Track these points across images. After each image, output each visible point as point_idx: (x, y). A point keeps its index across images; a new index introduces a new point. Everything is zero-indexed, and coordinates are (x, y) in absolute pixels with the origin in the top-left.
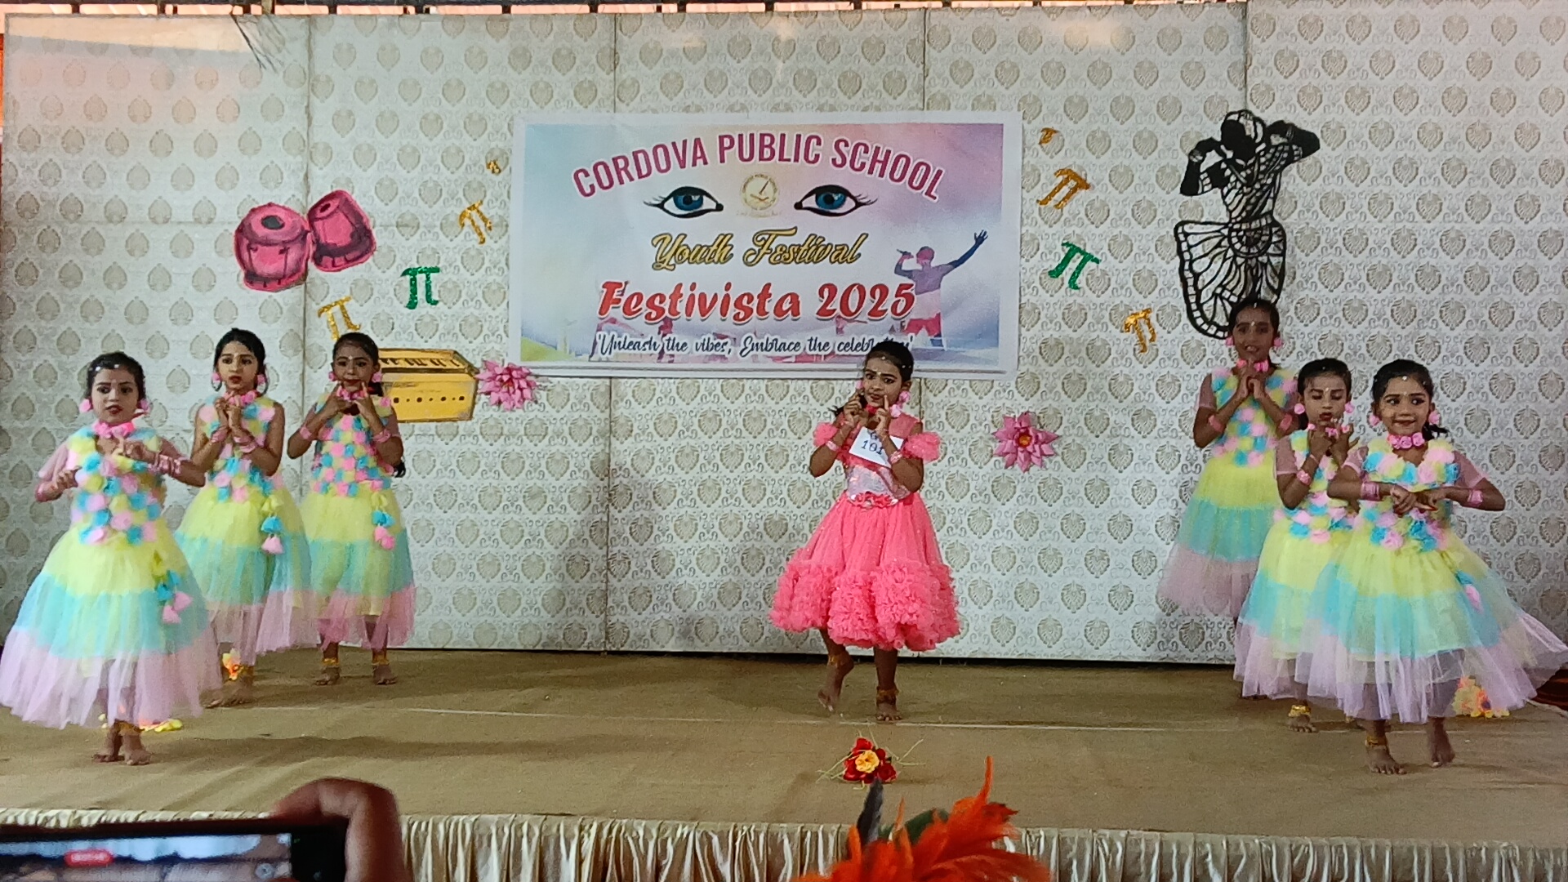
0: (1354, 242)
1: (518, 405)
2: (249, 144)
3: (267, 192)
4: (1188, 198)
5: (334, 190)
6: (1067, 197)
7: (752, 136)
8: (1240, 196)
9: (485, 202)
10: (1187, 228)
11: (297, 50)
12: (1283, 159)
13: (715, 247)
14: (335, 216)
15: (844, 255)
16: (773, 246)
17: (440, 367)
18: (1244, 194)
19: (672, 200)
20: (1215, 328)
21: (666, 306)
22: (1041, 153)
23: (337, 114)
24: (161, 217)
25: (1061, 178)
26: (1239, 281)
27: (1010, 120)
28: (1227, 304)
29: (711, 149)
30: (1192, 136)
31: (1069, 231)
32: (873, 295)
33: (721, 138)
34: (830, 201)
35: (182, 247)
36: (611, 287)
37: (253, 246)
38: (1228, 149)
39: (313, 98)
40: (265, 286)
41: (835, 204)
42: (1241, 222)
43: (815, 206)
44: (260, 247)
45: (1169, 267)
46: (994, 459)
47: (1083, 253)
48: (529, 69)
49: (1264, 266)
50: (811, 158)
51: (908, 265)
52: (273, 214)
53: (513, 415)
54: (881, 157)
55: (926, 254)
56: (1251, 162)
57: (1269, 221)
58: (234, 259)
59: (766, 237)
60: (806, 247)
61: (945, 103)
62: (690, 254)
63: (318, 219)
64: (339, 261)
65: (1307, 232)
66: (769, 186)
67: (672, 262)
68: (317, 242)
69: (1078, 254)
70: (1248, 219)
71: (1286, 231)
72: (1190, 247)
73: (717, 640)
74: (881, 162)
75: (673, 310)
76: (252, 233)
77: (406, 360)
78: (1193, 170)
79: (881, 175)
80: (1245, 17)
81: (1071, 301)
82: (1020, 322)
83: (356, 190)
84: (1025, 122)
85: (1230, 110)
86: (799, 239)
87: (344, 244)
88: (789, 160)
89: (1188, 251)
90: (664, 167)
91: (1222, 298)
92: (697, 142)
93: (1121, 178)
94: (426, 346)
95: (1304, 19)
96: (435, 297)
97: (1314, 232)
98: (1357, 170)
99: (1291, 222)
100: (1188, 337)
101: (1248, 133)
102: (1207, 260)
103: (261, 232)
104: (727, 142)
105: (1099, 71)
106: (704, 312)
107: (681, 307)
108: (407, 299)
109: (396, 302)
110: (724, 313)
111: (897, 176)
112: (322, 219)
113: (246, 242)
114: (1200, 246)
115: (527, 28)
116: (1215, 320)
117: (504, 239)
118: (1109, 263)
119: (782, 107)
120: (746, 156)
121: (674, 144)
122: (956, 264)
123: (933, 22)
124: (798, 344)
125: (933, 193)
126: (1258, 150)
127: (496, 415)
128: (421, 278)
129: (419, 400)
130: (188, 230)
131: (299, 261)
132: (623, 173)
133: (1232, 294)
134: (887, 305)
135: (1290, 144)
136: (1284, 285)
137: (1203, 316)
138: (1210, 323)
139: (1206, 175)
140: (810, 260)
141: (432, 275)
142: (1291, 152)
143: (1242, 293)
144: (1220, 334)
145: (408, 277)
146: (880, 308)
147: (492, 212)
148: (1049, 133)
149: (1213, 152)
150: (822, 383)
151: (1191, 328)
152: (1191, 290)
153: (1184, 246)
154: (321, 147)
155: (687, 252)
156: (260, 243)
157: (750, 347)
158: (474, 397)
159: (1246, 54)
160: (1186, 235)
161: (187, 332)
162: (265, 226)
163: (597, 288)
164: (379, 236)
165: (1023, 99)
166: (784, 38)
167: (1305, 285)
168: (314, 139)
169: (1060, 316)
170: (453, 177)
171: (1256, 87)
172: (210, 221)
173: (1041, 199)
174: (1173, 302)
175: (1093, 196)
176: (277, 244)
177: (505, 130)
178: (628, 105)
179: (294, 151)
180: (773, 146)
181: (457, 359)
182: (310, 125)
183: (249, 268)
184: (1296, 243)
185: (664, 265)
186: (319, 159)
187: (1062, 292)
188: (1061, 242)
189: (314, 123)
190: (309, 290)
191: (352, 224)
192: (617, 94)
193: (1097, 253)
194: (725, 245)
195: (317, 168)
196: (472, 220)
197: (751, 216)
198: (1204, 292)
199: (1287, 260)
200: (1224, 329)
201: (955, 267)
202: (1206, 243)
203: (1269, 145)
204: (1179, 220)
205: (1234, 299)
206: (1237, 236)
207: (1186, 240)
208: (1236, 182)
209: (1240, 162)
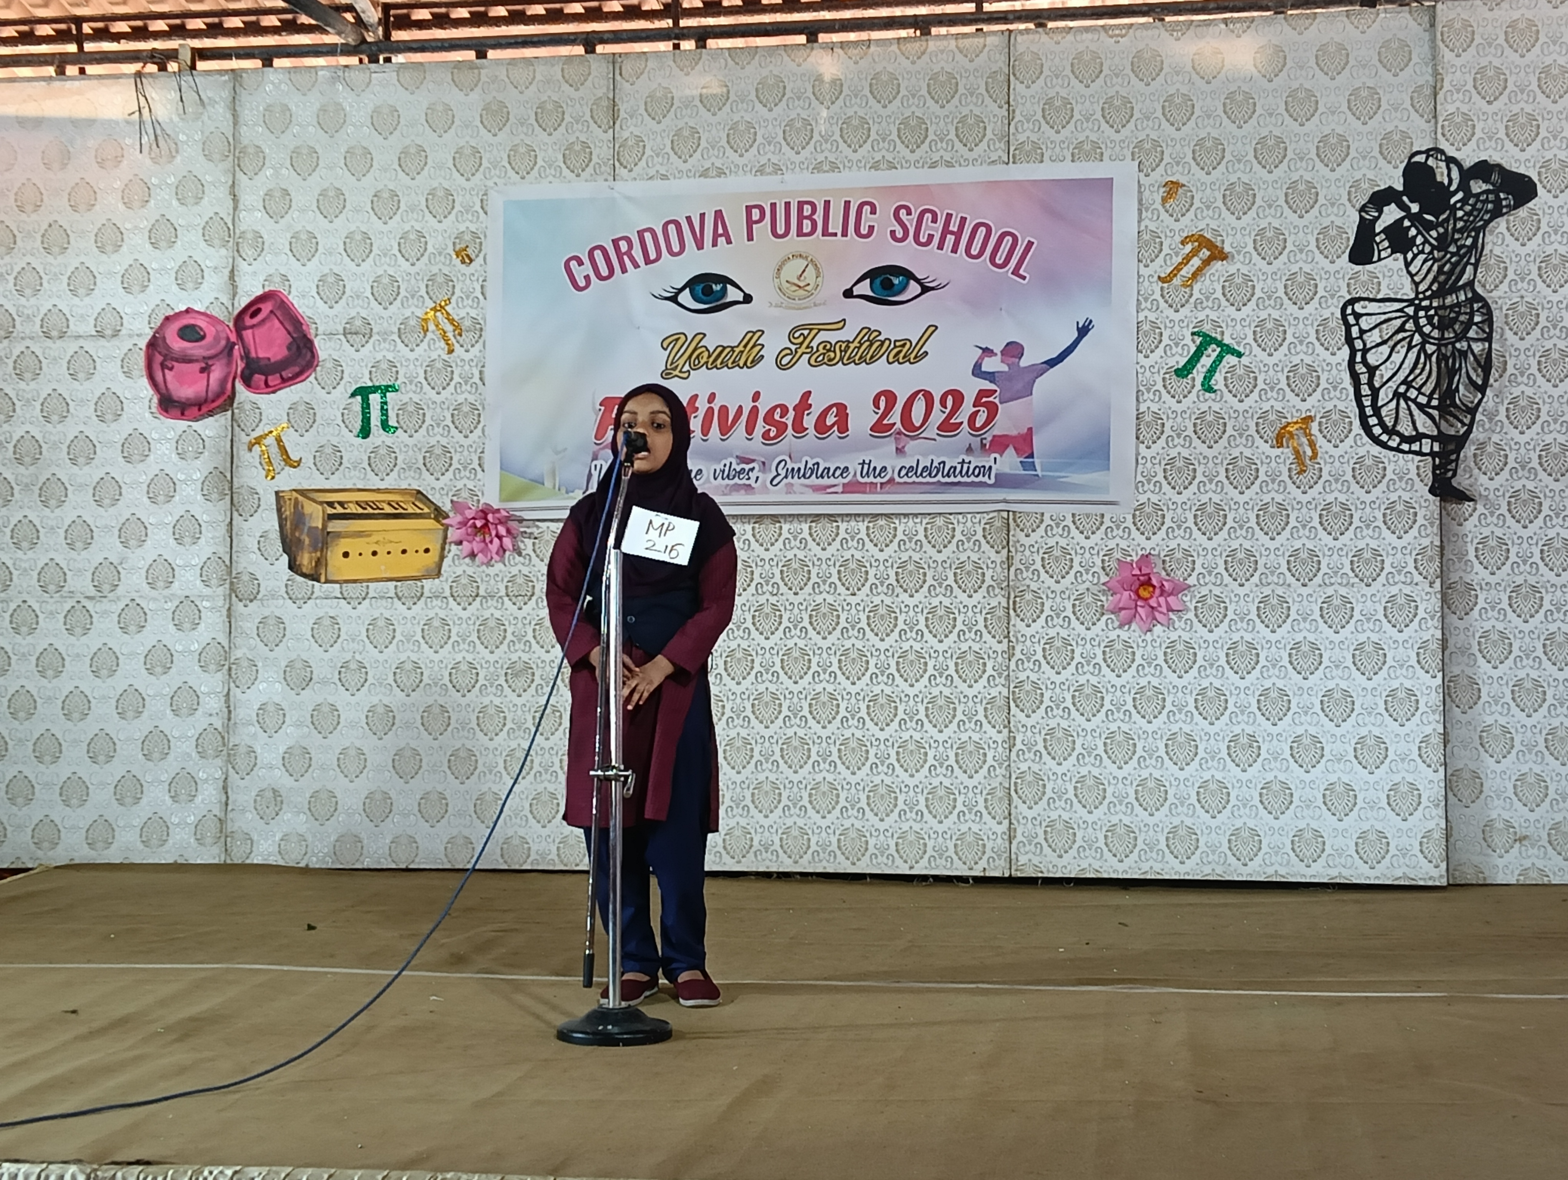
1: (496, 557)
2: (162, 235)
3: (185, 295)
4: (1360, 267)
5: (267, 289)
6: (1195, 275)
7: (788, 204)
8: (1430, 263)
9: (453, 300)
10: (1358, 307)
12: (1487, 212)
13: (740, 348)
14: (268, 325)
15: (907, 353)
16: (814, 344)
17: (401, 511)
18: (1435, 260)
19: (687, 290)
20: (1398, 439)
22: (1164, 216)
23: (269, 194)
24: (55, 329)
25: (1189, 248)
26: (1429, 376)
27: (1123, 173)
28: (1413, 407)
29: (736, 224)
30: (1365, 186)
31: (1201, 316)
32: (945, 407)
33: (749, 209)
34: (888, 286)
35: (81, 368)
37: (169, 364)
38: (1412, 202)
39: (239, 175)
40: (183, 414)
41: (896, 288)
42: (1430, 298)
43: (869, 293)
44: (175, 364)
45: (1334, 360)
46: (1105, 618)
47: (1220, 344)
48: (507, 129)
49: (1463, 354)
50: (864, 231)
51: (991, 365)
52: (192, 322)
53: (491, 571)
54: (954, 227)
55: (1013, 350)
56: (1445, 216)
57: (1470, 295)
58: (145, 381)
59: (805, 332)
60: (856, 344)
61: (1037, 154)
62: (710, 356)
63: (246, 328)
64: (274, 380)
65: (1522, 308)
66: (811, 269)
67: (689, 370)
68: (246, 356)
69: (1214, 346)
70: (1441, 293)
71: (1493, 306)
72: (1362, 332)
73: (751, 855)
74: (953, 233)
76: (168, 348)
77: (357, 503)
78: (1365, 230)
79: (955, 250)
80: (1433, 25)
81: (1204, 407)
82: (1138, 438)
83: (293, 290)
84: (1142, 175)
85: (1415, 150)
86: (848, 334)
87: (279, 357)
88: (835, 235)
89: (1361, 338)
90: (676, 248)
91: (1407, 399)
92: (719, 214)
93: (1270, 244)
94: (382, 485)
95: (1513, 25)
96: (392, 422)
97: (1531, 307)
99: (1500, 296)
100: (1362, 452)
101: (1439, 179)
102: (1385, 349)
103: (177, 345)
104: (756, 214)
105: (1239, 104)
106: (725, 429)
108: (358, 425)
109: (345, 431)
110: (750, 429)
111: (974, 251)
112: (253, 327)
113: (159, 358)
114: (1377, 330)
115: (502, 76)
116: (1398, 428)
117: (479, 346)
118: (1255, 356)
119: (827, 167)
120: (781, 230)
121: (689, 219)
122: (1052, 363)
123: (1021, 48)
124: (847, 469)
125: (1021, 272)
126: (1453, 201)
127: (470, 571)
128: (375, 399)
129: (374, 553)
130: (89, 346)
131: (223, 382)
132: (626, 258)
133: (1420, 393)
134: (963, 416)
135: (1495, 192)
136: (1491, 380)
137: (1382, 423)
138: (1391, 432)
139: (1383, 236)
140: (864, 363)
141: (388, 395)
142: (1498, 202)
143: (1433, 392)
144: (1405, 447)
145: (359, 398)
146: (953, 421)
147: (462, 313)
148: (1172, 188)
149: (1393, 205)
150: (882, 522)
151: (1366, 439)
152: (1365, 390)
153: (1355, 331)
154: (249, 236)
155: (705, 355)
156: (177, 360)
157: (783, 475)
158: (443, 549)
159: (1436, 74)
160: (1358, 316)
161: (91, 474)
162: (182, 338)
163: (594, 404)
164: (323, 348)
165: (1139, 145)
166: (827, 78)
167: (1520, 379)
168: (242, 227)
169: (1191, 428)
170: (413, 270)
171: (1450, 117)
172: (116, 334)
173: (1163, 275)
174: (1341, 406)
175: (1232, 269)
176: (197, 361)
177: (478, 207)
178: (631, 171)
179: (216, 242)
180: (815, 217)
181: (421, 501)
182: (235, 208)
183: (164, 391)
184: (1507, 323)
185: (676, 373)
186: (248, 251)
187: (1193, 396)
188: (1191, 330)
189: (241, 206)
190: (236, 416)
191: (289, 333)
192: (617, 156)
193: (1238, 343)
194: (754, 346)
195: (245, 264)
196: (438, 324)
197: (786, 307)
198: (1382, 392)
199: (1494, 346)
200: (1410, 440)
201: (1052, 367)
202: (1384, 326)
203: (1468, 194)
204: (1348, 297)
205: (1423, 400)
206: (1426, 316)
207: (1357, 324)
208: (1423, 244)
209: (1428, 217)
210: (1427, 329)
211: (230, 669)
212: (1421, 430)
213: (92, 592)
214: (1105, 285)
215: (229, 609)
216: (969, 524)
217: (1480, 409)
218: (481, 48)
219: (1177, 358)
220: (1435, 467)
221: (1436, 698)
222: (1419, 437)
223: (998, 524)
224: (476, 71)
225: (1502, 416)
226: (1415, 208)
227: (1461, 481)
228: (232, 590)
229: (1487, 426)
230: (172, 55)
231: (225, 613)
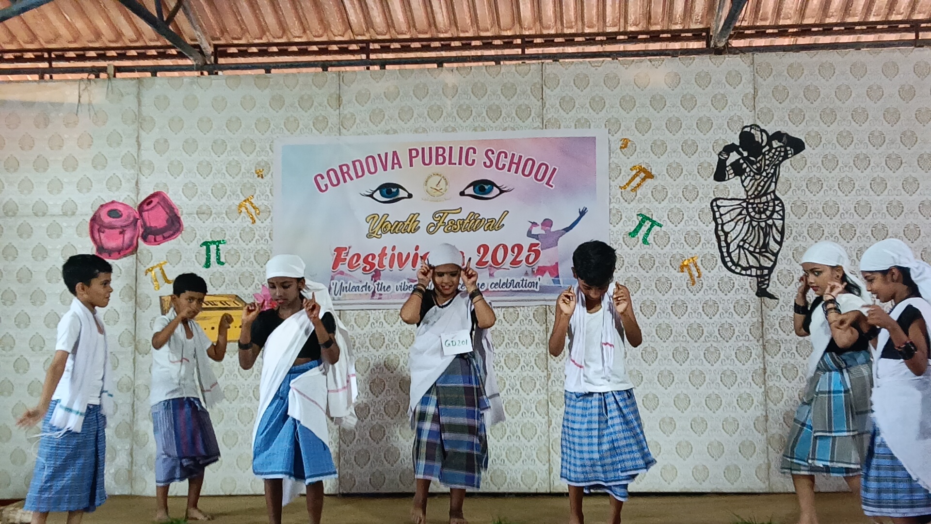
0: (831, 209)
2: (99, 162)
3: (111, 193)
4: (719, 183)
5: (156, 191)
6: (639, 185)
7: (430, 148)
9: (255, 196)
10: (719, 203)
11: (130, 102)
12: (781, 156)
13: (408, 222)
14: (156, 209)
15: (494, 225)
16: (446, 221)
17: (226, 306)
18: (756, 180)
19: (378, 192)
20: (740, 269)
21: (376, 262)
22: (622, 156)
23: (157, 141)
24: (40, 211)
25: (634, 172)
26: (754, 237)
27: (600, 134)
28: (747, 252)
29: (404, 158)
30: (720, 142)
31: (642, 206)
32: (513, 251)
33: (410, 150)
35: (54, 232)
36: (339, 250)
37: (102, 229)
38: (744, 150)
39: (141, 132)
40: (110, 256)
41: (486, 191)
42: (754, 198)
43: (473, 193)
44: (106, 230)
45: (707, 229)
47: (651, 220)
48: (283, 109)
49: (771, 227)
50: (470, 162)
51: (536, 231)
52: (115, 208)
54: (516, 161)
55: (547, 223)
56: (760, 158)
57: (773, 197)
58: (89, 239)
59: (441, 215)
60: (468, 221)
61: (557, 124)
62: (392, 226)
63: (144, 211)
64: (159, 238)
65: (799, 203)
66: (443, 181)
67: (380, 232)
68: (144, 225)
69: (648, 221)
70: (759, 196)
71: (785, 203)
74: (516, 164)
75: (381, 264)
76: (102, 221)
78: (721, 164)
79: (516, 172)
80: (751, 64)
81: (644, 252)
83: (170, 191)
85: (745, 125)
86: (463, 215)
87: (162, 226)
88: (455, 164)
89: (721, 218)
90: (373, 170)
91: (744, 249)
92: (395, 153)
94: (217, 293)
95: (790, 65)
96: (222, 260)
97: (803, 203)
98: (830, 162)
99: (788, 197)
100: (722, 275)
101: (757, 140)
102: (733, 224)
103: (107, 220)
104: (414, 153)
105: (658, 101)
106: (401, 265)
107: (386, 262)
108: (204, 260)
109: (197, 264)
110: (414, 264)
111: (527, 173)
112: (147, 210)
113: (97, 227)
114: (728, 214)
115: (282, 82)
116: (740, 263)
117: (269, 220)
118: (668, 227)
119: (450, 129)
120: (427, 162)
121: (379, 155)
122: (567, 229)
123: (548, 71)
125: (551, 183)
126: (764, 150)
128: (213, 247)
130: (58, 220)
131: (132, 238)
132: (346, 175)
133: (750, 245)
134: (523, 257)
135: (785, 147)
136: (785, 239)
137: (732, 261)
138: (737, 265)
139: (730, 167)
140: (471, 229)
141: (220, 245)
142: (786, 151)
143: (756, 245)
144: (743, 272)
145: (205, 247)
146: (518, 260)
147: (260, 203)
148: (625, 143)
149: (735, 153)
151: (724, 268)
152: (723, 244)
153: (717, 215)
155: (389, 226)
156: (106, 227)
159: (753, 88)
160: (719, 207)
161: (58, 288)
162: (110, 217)
163: (331, 251)
164: (185, 221)
165: (608, 120)
166: (450, 85)
167: (799, 239)
168: (142, 158)
169: (637, 263)
170: (234, 181)
171: (761, 110)
172: (73, 214)
173: (622, 186)
174: (712, 252)
175: (656, 183)
176: (118, 228)
177: (268, 149)
178: (348, 130)
179: (129, 166)
180: (445, 155)
181: (238, 301)
182: (139, 149)
183: (99, 244)
184: (792, 211)
185: (375, 235)
186: (146, 171)
187: (638, 246)
188: (636, 213)
189: (142, 148)
190: (139, 257)
191: (167, 213)
192: (342, 124)
193: (660, 220)
194: (415, 221)
195: (144, 177)
196: (247, 209)
197: (431, 201)
198: (732, 245)
199: (786, 222)
200: (745, 269)
201: (567, 231)
202: (732, 212)
203: (771, 147)
204: (714, 198)
205: (751, 249)
206: (752, 208)
207: (719, 211)
208: (750, 172)
209: (752, 158)
210: (753, 214)
211: (134, 391)
212: (751, 264)
214: (593, 190)
215: (134, 359)
216: (526, 311)
217: (780, 253)
218: (268, 68)
220: (758, 283)
221: (761, 398)
222: (750, 267)
223: (541, 311)
224: (267, 80)
225: (791, 257)
228: (136, 348)
229: (783, 262)
230: (104, 69)
231: (132, 360)
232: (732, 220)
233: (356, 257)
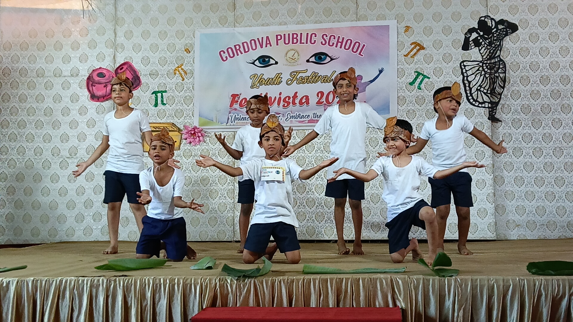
0: (535, 67)
1: (197, 143)
2: (93, 45)
3: (99, 63)
4: (465, 52)
5: (125, 61)
6: (415, 54)
7: (289, 34)
9: (184, 64)
10: (465, 63)
11: (110, 9)
13: (275, 78)
16: (298, 77)
18: (488, 49)
19: (258, 61)
20: (478, 103)
22: (405, 36)
23: (126, 32)
24: (58, 74)
25: (413, 46)
26: (487, 84)
27: (392, 24)
28: (482, 93)
29: (273, 41)
31: (417, 66)
33: (277, 36)
34: (320, 58)
35: (66, 86)
36: (234, 96)
37: (94, 84)
38: (481, 31)
39: (117, 26)
40: (98, 100)
41: (323, 59)
42: (487, 60)
43: (315, 61)
44: (96, 85)
45: (458, 79)
47: (423, 75)
48: (201, 12)
49: (497, 77)
50: (313, 42)
52: (101, 71)
53: (196, 148)
54: (340, 41)
55: (359, 78)
56: (491, 36)
57: (499, 59)
58: (86, 90)
59: (295, 73)
60: (311, 77)
61: (365, 18)
62: (265, 81)
65: (515, 63)
66: (296, 53)
67: (258, 85)
69: (421, 76)
70: (490, 59)
71: (506, 63)
72: (466, 71)
74: (340, 42)
76: (94, 79)
78: (467, 40)
79: (341, 47)
81: (418, 94)
82: (398, 104)
83: (134, 61)
84: (398, 24)
86: (308, 74)
88: (304, 43)
89: (466, 73)
90: (254, 48)
91: (480, 91)
92: (267, 37)
93: (438, 45)
94: (161, 122)
96: (165, 102)
97: (517, 63)
98: (534, 38)
99: (508, 60)
100: (467, 107)
101: (489, 25)
102: (473, 76)
103: (97, 79)
104: (279, 37)
105: (427, 3)
108: (154, 103)
109: (149, 105)
110: (279, 104)
111: (347, 48)
113: (91, 83)
114: (471, 70)
116: (478, 100)
117: (192, 78)
118: (434, 79)
119: (300, 23)
120: (287, 42)
121: (258, 39)
122: (372, 81)
124: (309, 115)
125: (361, 54)
126: (493, 31)
127: (189, 148)
128: (159, 95)
130: (68, 79)
132: (238, 51)
133: (484, 89)
135: (506, 28)
136: (506, 85)
137: (473, 98)
138: (476, 101)
139: (472, 42)
140: (313, 82)
141: (163, 94)
142: (507, 31)
143: (488, 89)
144: (480, 105)
145: (154, 95)
147: (187, 68)
148: (407, 28)
149: (475, 33)
151: (468, 103)
152: (468, 88)
153: (464, 71)
154: (120, 45)
156: (97, 83)
157: (289, 118)
158: (181, 141)
160: (465, 66)
161: (68, 119)
162: (99, 77)
163: (229, 96)
164: (143, 79)
165: (397, 15)
167: (514, 85)
168: (117, 42)
169: (414, 101)
170: (171, 55)
171: (491, 6)
172: (77, 75)
173: (405, 54)
175: (426, 52)
176: (103, 83)
177: (192, 36)
178: (240, 24)
179: (109, 47)
180: (297, 38)
181: (174, 126)
182: (115, 36)
183: (92, 93)
184: (510, 68)
185: (255, 86)
186: (120, 50)
187: (415, 91)
188: (414, 71)
189: (117, 36)
191: (132, 74)
192: (236, 20)
193: (429, 75)
194: (279, 78)
195: (118, 53)
196: (179, 72)
197: (289, 66)
198: (473, 89)
199: (507, 75)
200: (482, 103)
201: (371, 83)
202: (473, 69)
203: (498, 29)
204: (462, 60)
205: (485, 91)
206: (486, 66)
207: (465, 68)
208: (484, 44)
209: (486, 36)
210: (486, 70)
212: (485, 100)
213: (68, 156)
214: (387, 57)
217: (503, 94)
219: (410, 79)
220: (489, 112)
221: (491, 182)
222: (484, 102)
225: (509, 96)
226: (482, 33)
227: (497, 116)
229: (505, 99)
232: (473, 74)
233: (244, 100)
